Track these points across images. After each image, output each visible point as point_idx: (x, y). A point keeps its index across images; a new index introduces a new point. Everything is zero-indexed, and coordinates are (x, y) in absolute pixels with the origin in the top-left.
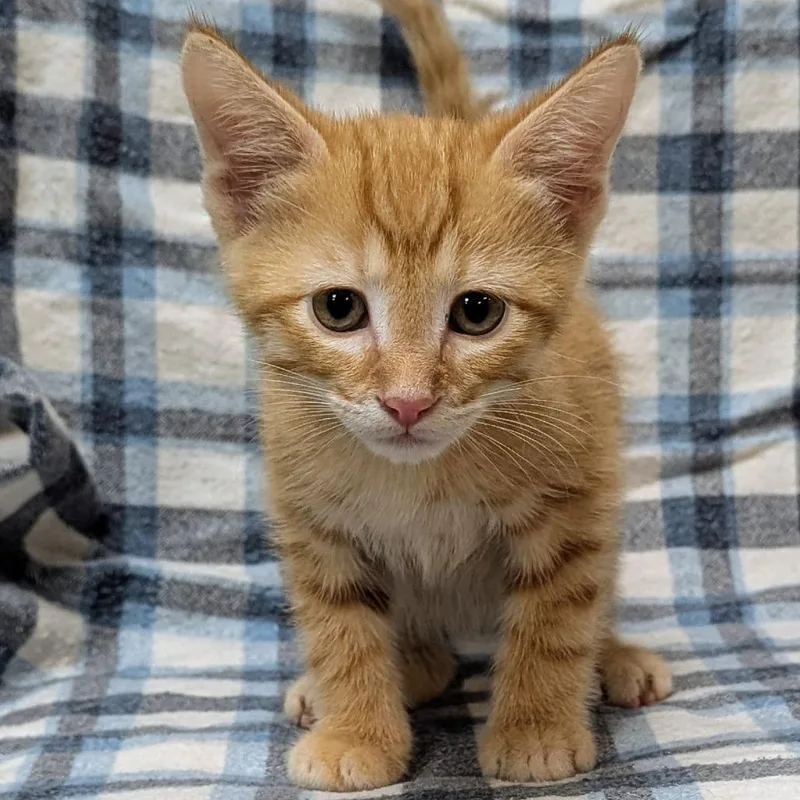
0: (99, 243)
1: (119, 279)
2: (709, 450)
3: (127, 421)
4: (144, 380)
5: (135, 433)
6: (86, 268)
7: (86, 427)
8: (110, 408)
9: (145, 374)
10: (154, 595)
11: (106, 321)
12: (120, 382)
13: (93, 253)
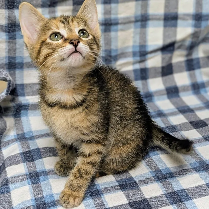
0: (10, 27)
1: (15, 35)
2: (143, 58)
3: (16, 66)
4: (21, 57)
5: (19, 68)
6: (7, 33)
7: (7, 68)
8: (12, 63)
9: (21, 55)
10: (28, 108)
11: (12, 45)
12: (15, 58)
13: (9, 30)
